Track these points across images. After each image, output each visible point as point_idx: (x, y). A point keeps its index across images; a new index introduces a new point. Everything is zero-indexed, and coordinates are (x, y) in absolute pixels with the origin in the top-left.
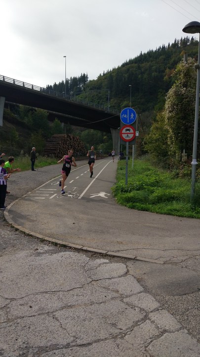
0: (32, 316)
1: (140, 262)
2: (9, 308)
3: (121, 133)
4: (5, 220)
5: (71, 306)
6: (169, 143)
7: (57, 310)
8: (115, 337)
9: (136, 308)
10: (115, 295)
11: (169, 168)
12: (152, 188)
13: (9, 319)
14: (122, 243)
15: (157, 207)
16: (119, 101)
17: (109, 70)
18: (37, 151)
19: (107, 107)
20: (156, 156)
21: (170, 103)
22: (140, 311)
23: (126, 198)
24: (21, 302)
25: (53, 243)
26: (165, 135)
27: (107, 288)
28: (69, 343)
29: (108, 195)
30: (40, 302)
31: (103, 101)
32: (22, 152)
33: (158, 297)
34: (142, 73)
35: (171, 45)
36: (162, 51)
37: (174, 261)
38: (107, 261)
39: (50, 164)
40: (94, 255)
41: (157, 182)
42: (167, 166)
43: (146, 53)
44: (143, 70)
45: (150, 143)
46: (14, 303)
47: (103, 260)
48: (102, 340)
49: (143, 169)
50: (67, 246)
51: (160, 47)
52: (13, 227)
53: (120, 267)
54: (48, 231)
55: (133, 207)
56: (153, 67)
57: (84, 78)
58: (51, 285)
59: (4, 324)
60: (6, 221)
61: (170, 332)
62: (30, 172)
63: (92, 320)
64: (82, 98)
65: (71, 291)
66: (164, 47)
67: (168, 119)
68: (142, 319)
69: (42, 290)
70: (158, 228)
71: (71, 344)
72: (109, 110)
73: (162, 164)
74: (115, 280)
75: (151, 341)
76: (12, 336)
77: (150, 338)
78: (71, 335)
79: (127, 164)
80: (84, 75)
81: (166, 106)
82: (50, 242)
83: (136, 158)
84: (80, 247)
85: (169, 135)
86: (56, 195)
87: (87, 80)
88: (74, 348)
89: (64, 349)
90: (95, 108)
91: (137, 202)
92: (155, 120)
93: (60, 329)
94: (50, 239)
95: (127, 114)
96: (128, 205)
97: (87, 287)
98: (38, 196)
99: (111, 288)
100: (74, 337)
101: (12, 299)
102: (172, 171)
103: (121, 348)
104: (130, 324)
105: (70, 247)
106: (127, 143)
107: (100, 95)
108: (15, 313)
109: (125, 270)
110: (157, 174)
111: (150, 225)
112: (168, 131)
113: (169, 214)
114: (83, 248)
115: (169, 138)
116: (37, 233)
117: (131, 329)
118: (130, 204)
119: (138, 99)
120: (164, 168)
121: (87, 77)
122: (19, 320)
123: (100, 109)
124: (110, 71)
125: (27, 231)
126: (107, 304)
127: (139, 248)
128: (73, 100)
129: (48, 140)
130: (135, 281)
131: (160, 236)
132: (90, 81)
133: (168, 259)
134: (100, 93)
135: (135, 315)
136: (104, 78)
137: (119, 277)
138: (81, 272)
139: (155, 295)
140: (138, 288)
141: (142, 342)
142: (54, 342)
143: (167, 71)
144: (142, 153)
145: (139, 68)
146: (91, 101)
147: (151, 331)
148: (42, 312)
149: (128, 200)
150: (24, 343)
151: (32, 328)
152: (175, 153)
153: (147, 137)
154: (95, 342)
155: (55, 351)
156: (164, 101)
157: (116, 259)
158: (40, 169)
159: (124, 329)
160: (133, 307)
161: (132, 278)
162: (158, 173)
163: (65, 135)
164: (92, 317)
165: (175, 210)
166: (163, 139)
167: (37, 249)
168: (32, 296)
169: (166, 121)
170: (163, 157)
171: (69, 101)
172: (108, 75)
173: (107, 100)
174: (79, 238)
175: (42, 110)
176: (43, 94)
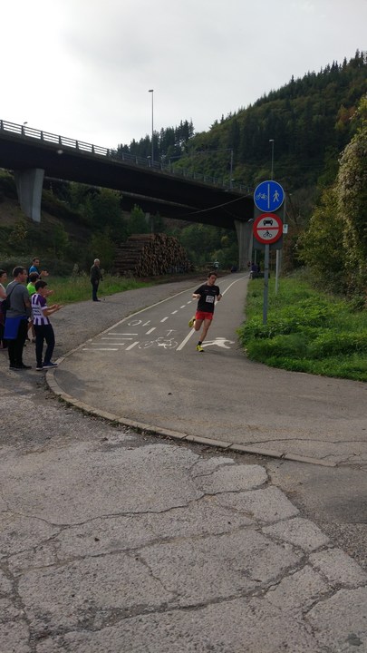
0: (98, 556)
1: (291, 463)
2: (58, 541)
3: (256, 229)
4: (48, 388)
5: (167, 540)
6: (346, 245)
7: (142, 546)
8: (247, 595)
9: (286, 545)
10: (246, 520)
11: (345, 293)
12: (313, 330)
13: (59, 560)
14: (257, 429)
15: (322, 364)
16: (250, 170)
17: (233, 114)
18: (102, 265)
19: (228, 182)
20: (320, 270)
21: (348, 170)
22: (294, 550)
23: (264, 348)
24: (80, 531)
25: (133, 428)
26: (337, 230)
27: (231, 509)
28: (165, 604)
29: (232, 342)
30: (112, 531)
32: (76, 267)
33: (326, 526)
34: (295, 117)
35: (348, 62)
36: (333, 73)
37: (355, 463)
38: (231, 461)
39: (125, 289)
40: (208, 450)
41: (323, 318)
42: (341, 289)
43: (302, 78)
44: (295, 111)
45: (311, 245)
46: (67, 532)
47: (223, 460)
48: (225, 599)
49: (295, 294)
50: (159, 434)
51: (328, 67)
52: (63, 401)
53: (255, 473)
54: (125, 408)
55: (277, 365)
56: (315, 106)
57: (186, 129)
58: (133, 501)
59: (51, 568)
60: (51, 391)
61: (348, 588)
62: (91, 303)
63: (206, 564)
64: (181, 166)
65: (167, 513)
66: (335, 67)
67: (344, 200)
68: (297, 564)
69: (116, 510)
70: (325, 403)
71: (169, 605)
72: (232, 187)
73: (331, 285)
74: (246, 494)
75: (314, 603)
76: (65, 590)
77: (312, 598)
78: (168, 589)
79: (266, 285)
80: (187, 123)
81: (341, 177)
82: (128, 426)
83: (283, 275)
84: (181, 436)
85: (346, 231)
86: (136, 343)
87: (192, 133)
88: (175, 612)
89: (157, 614)
90: (207, 184)
91: (285, 356)
92: (319, 204)
93: (149, 578)
94: (129, 422)
95: (267, 192)
96: (268, 360)
97: (196, 506)
98: (105, 347)
99: (238, 508)
100: (175, 592)
101: (64, 527)
102: (350, 299)
103: (259, 614)
104: (275, 572)
105: (165, 436)
106: (267, 247)
107: (215, 159)
108: (70, 550)
109: (265, 477)
110: (323, 304)
111: (309, 397)
112: (343, 224)
113: (345, 376)
114: (187, 438)
115: (345, 237)
116: (105, 410)
117: (277, 581)
118: (272, 359)
119: (287, 165)
120: (336, 292)
121: (191, 128)
122: (76, 563)
123: (216, 186)
124: (235, 115)
125: (87, 408)
126: (232, 537)
127: (289, 437)
128: (166, 171)
129: (122, 245)
130: (284, 497)
131: (330, 417)
132: (198, 134)
133: (344, 458)
134: (215, 156)
135: (283, 557)
136: (222, 127)
137: (254, 489)
138: (184, 479)
139: (319, 523)
140: (288, 508)
141: (297, 605)
142: (139, 600)
143: (342, 111)
144: (294, 264)
145: (288, 107)
146: (200, 172)
147: (314, 585)
148: (117, 549)
149: (268, 352)
150: (86, 601)
151: (100, 576)
152: (357, 263)
153: (303, 236)
154: (213, 602)
155: (140, 616)
156: (336, 168)
157: (246, 457)
158: (108, 298)
159: (263, 580)
160: (281, 542)
161: (278, 492)
162: (325, 301)
163: (153, 235)
164: (206, 559)
165: (357, 369)
166: (334, 239)
167: (106, 439)
168: (99, 520)
169: (340, 204)
170: (334, 272)
171: (159, 172)
172: (230, 123)
173: (229, 168)
174: (180, 419)
175: (110, 190)
176: (113, 161)
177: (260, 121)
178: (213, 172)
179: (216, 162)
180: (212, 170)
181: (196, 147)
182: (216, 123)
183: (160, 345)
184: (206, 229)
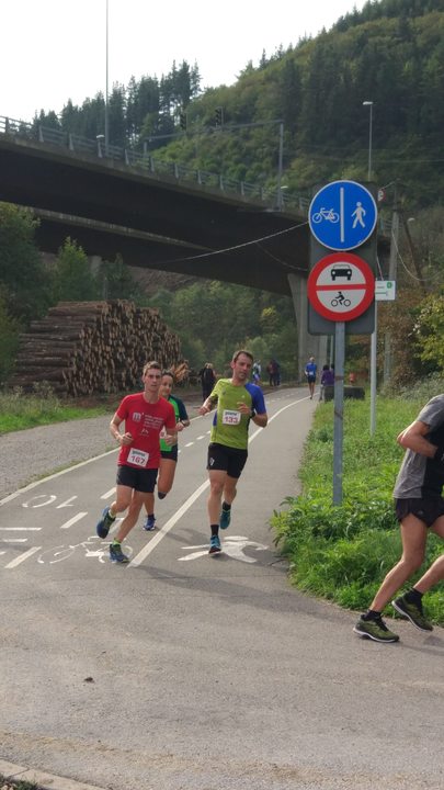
16: (324, 168)
19: (273, 190)
29: (260, 547)
34: (419, 54)
44: (420, 41)
57: (183, 80)
64: (174, 156)
72: (281, 202)
80: (185, 67)
86: (33, 549)
87: (196, 88)
90: (225, 196)
106: (340, 328)
107: (248, 144)
119: (402, 157)
121: (195, 76)
123: (246, 200)
124: (290, 50)
128: (138, 168)
132: (210, 91)
134: (247, 137)
136: (262, 76)
145: (406, 33)
146: (214, 171)
149: (342, 572)
171: (122, 169)
172: (282, 65)
173: (275, 164)
176: (18, 142)
177: (345, 63)
178: (243, 172)
179: (249, 149)
180: (241, 166)
181: (206, 118)
182: (250, 67)
183: (90, 554)
184: (228, 291)
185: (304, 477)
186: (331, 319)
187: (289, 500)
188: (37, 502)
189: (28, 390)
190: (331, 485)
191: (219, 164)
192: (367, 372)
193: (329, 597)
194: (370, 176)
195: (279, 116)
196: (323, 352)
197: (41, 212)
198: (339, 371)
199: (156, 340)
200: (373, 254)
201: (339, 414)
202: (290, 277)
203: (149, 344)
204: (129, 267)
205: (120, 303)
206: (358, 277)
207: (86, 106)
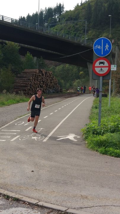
14: (86, 197)
16: (98, 33)
19: (84, 39)
23: (97, 141)
25: (4, 195)
29: (78, 137)
31: (80, 33)
40: (52, 212)
50: (20, 200)
55: (105, 153)
57: (59, 8)
64: (57, 29)
72: (85, 43)
80: (60, 5)
82: (1, 194)
84: (34, 202)
86: (18, 136)
87: (63, 11)
91: (110, 147)
96: (99, 150)
105: (24, 202)
106: (101, 78)
107: (77, 26)
114: (39, 203)
118: (102, 149)
121: (63, 7)
123: (76, 42)
127: (107, 204)
128: (47, 33)
132: (67, 12)
134: (77, 24)
136: (81, 7)
146: (67, 34)
149: (100, 144)
171: (43, 33)
172: (86, 5)
173: (84, 32)
174: (36, 189)
175: (13, 43)
176: (15, 25)
177: (104, 4)
178: (75, 34)
179: (77, 28)
180: (75, 32)
181: (66, 19)
182: (78, 5)
183: (33, 138)
184: (71, 67)
185: (91, 118)
186: (99, 75)
187: (86, 125)
188: (19, 124)
189: (17, 93)
190: (98, 121)
191: (69, 32)
192: (108, 90)
193: (97, 151)
194: (110, 36)
195: (85, 19)
196: (96, 84)
197: (21, 44)
198: (101, 90)
199: (51, 80)
200: (110, 58)
201: (100, 102)
202: (88, 63)
203: (49, 81)
204: (44, 60)
205: (42, 70)
206: (106, 64)
207: (33, 15)
